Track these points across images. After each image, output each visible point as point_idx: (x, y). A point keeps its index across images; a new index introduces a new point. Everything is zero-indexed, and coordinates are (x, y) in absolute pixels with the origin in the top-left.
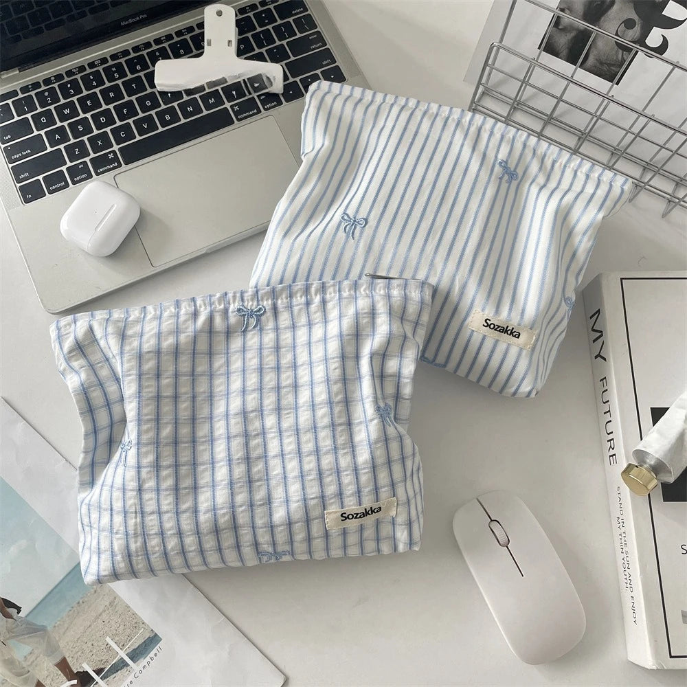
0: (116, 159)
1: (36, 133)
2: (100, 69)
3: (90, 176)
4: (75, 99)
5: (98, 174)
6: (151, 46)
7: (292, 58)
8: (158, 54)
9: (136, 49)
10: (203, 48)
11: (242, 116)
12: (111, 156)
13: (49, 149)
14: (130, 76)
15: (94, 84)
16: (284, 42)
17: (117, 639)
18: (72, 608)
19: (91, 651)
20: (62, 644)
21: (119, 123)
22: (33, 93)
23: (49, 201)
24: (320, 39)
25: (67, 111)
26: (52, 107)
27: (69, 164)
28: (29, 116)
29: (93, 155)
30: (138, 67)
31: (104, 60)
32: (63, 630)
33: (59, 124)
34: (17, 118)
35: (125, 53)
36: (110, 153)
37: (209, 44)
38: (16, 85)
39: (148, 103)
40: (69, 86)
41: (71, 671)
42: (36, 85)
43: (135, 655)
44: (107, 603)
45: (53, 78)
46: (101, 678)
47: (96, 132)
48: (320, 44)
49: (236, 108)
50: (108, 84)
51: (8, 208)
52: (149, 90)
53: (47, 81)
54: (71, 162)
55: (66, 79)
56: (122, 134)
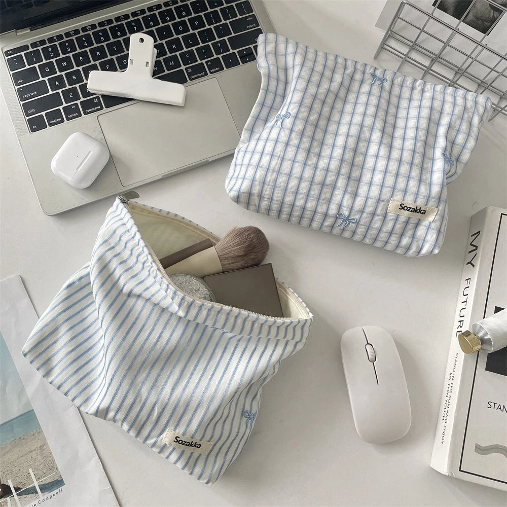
0: (99, 103)
1: (41, 79)
2: (91, 32)
3: (80, 115)
4: (71, 55)
5: (85, 114)
6: (129, 18)
7: (233, 35)
8: (133, 24)
9: (118, 19)
11: (193, 77)
12: (96, 101)
13: (51, 92)
14: (112, 40)
15: (86, 44)
16: (228, 22)
17: (36, 472)
18: (15, 439)
19: (17, 474)
22: (40, 48)
23: (49, 132)
24: (255, 20)
25: (64, 64)
26: (54, 60)
27: (65, 105)
28: (36, 65)
29: (82, 99)
31: (93, 26)
33: (58, 73)
34: (27, 67)
35: (110, 21)
36: (95, 98)
38: (28, 41)
40: (67, 44)
42: (43, 42)
43: (45, 488)
44: (39, 446)
45: (55, 38)
46: (17, 494)
47: (85, 81)
48: (255, 25)
49: (190, 70)
50: (95, 45)
51: (19, 135)
52: (126, 52)
53: (51, 40)
54: (66, 103)
55: (65, 39)
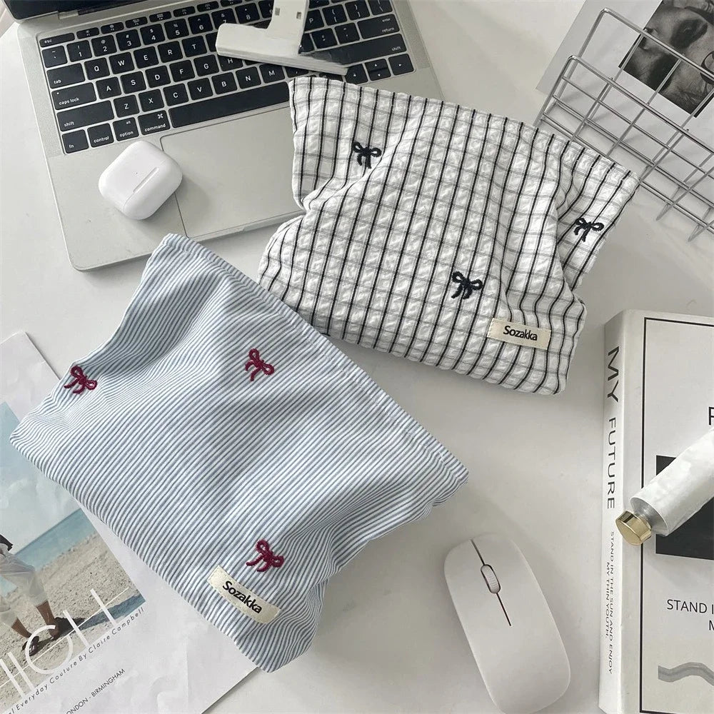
0: (165, 120)
1: (87, 81)
2: (162, 23)
3: (136, 135)
4: (131, 51)
5: (144, 133)
6: (217, 7)
7: (362, 40)
8: (223, 15)
9: (202, 7)
10: (271, 16)
12: (160, 116)
13: (99, 100)
14: (191, 35)
15: (154, 38)
16: (356, 22)
17: (101, 592)
18: (63, 554)
19: (74, 600)
20: (46, 588)
21: (173, 83)
22: (89, 39)
23: (91, 154)
24: (393, 23)
25: (121, 63)
26: (107, 57)
27: (117, 119)
28: (82, 62)
29: (142, 113)
30: (201, 27)
31: (167, 15)
32: (50, 575)
33: (112, 75)
34: (69, 63)
35: (190, 10)
36: (159, 113)
37: (277, 13)
38: (73, 28)
39: (206, 66)
40: (127, 36)
41: (51, 615)
42: (94, 31)
43: (117, 611)
44: (97, 556)
45: (112, 26)
46: (79, 628)
47: (148, 89)
48: (393, 29)
50: (167, 41)
51: (49, 154)
52: (209, 53)
53: (106, 29)
54: (119, 116)
55: (126, 29)
56: (175, 95)
